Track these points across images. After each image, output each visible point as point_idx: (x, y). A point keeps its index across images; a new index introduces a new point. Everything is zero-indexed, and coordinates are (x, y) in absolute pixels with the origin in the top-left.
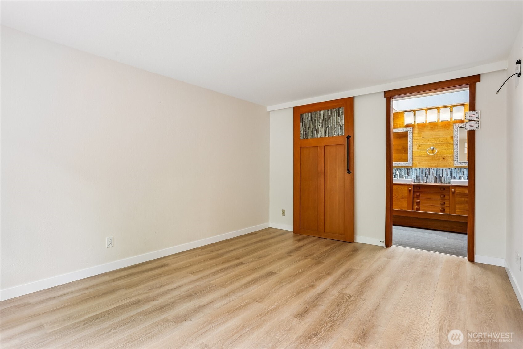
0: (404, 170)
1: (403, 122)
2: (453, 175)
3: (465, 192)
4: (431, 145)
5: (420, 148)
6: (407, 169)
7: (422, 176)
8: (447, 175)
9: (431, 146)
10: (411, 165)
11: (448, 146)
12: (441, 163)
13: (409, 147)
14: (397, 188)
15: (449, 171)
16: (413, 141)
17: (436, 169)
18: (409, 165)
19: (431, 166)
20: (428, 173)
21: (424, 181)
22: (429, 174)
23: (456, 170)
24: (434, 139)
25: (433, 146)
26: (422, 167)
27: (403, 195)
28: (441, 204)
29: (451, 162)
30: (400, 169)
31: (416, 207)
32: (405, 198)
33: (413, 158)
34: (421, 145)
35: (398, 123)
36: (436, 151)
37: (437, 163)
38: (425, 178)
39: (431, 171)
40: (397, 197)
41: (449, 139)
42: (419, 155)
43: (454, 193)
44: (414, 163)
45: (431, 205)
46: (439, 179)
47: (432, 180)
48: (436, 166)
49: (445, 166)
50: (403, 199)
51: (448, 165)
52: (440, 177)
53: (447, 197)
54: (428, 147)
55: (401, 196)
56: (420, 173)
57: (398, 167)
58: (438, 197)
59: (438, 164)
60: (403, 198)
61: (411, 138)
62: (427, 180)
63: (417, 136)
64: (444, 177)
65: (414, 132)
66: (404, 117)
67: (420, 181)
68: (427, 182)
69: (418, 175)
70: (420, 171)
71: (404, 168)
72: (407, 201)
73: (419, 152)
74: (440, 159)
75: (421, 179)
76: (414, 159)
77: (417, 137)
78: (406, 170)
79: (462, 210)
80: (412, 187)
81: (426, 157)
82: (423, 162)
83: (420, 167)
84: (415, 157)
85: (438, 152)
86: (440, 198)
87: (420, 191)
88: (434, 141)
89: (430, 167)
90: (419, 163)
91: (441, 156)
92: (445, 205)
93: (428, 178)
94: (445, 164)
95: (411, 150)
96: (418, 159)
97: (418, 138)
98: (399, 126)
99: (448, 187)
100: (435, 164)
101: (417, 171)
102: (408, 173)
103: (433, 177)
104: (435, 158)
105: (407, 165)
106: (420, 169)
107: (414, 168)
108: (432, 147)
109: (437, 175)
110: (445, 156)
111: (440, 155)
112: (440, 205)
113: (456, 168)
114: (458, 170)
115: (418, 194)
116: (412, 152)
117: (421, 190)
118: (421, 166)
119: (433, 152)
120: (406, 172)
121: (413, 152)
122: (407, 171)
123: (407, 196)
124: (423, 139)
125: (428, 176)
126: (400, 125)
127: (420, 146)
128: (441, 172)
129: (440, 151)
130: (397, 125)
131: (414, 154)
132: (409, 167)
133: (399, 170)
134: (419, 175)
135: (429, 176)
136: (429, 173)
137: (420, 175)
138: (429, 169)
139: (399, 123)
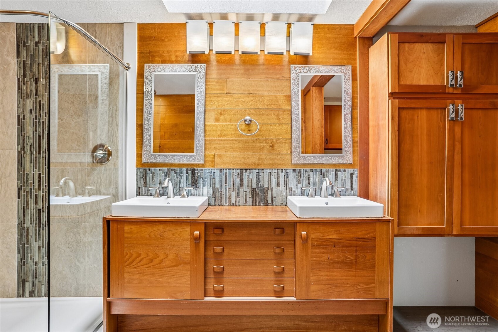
0: (184, 175)
1: (184, 49)
2: (290, 186)
3: (331, 237)
4: (245, 114)
5: (222, 117)
6: (193, 172)
7: (226, 189)
8: (278, 185)
9: (245, 116)
10: (201, 161)
11: (280, 117)
12: (267, 158)
13: (198, 113)
14: (160, 234)
15: (282, 175)
16: (208, 99)
17: (256, 171)
18: (196, 162)
19: (245, 164)
20: (238, 181)
21: (231, 201)
22: (242, 185)
23: (295, 174)
24: (252, 98)
25: (249, 115)
26: (226, 166)
27: (177, 256)
28: (275, 273)
29: (285, 155)
30: (175, 172)
31: (212, 285)
32: (185, 263)
33: (207, 142)
34: (224, 110)
35: (171, 51)
36: (256, 126)
37: (258, 157)
38: (233, 193)
39: (245, 175)
40: (162, 261)
41: (282, 101)
42: (221, 136)
43: (305, 240)
44: (209, 156)
45: (252, 276)
46: (263, 195)
47: (248, 199)
48: (255, 164)
49: (274, 164)
50: (179, 267)
51: (279, 162)
52: (265, 191)
53: (288, 253)
54: (239, 116)
55: (171, 257)
56: (221, 181)
57: (171, 165)
58: (268, 253)
59: (259, 159)
60: (178, 263)
61: (201, 92)
62: (238, 199)
63: (214, 87)
64: (272, 190)
65: (208, 77)
66: (186, 36)
67: (221, 201)
68: (237, 204)
69: (218, 185)
70: (220, 176)
71: (184, 169)
72: (189, 272)
73: (220, 128)
74: (263, 147)
75: (224, 196)
76: (208, 146)
77: (214, 90)
78: (191, 175)
79: (323, 287)
80: (203, 228)
81: (235, 141)
82: (228, 155)
83: (222, 167)
84: (212, 140)
85: (260, 131)
86: (272, 255)
87: (223, 238)
88: (251, 103)
89: (242, 167)
90: (219, 156)
91: (266, 140)
92: (285, 275)
93: (238, 195)
94: (273, 159)
95: (202, 122)
96: (217, 146)
97: (218, 92)
98: (173, 58)
99: (294, 224)
100: (253, 159)
101: (214, 176)
102: (195, 183)
103: (249, 190)
104: (254, 144)
105: (192, 161)
106: (221, 170)
107: (207, 170)
108: (248, 117)
109: (257, 185)
110: (274, 141)
111: (265, 138)
112: (272, 275)
113: (294, 170)
114: (300, 174)
115: (218, 249)
116: (203, 127)
117: (228, 236)
118: (224, 163)
119: (250, 130)
120: (190, 178)
121: (207, 128)
122: (193, 177)
123: (188, 257)
124: (227, 97)
125: (239, 190)
126: (177, 56)
127: (221, 114)
128: (266, 179)
129: (264, 128)
130: (169, 56)
131: (208, 133)
132: (197, 165)
133: (172, 173)
134: (219, 187)
135: (241, 190)
136: (242, 181)
137: (221, 186)
138: (242, 171)
139: (176, 51)
